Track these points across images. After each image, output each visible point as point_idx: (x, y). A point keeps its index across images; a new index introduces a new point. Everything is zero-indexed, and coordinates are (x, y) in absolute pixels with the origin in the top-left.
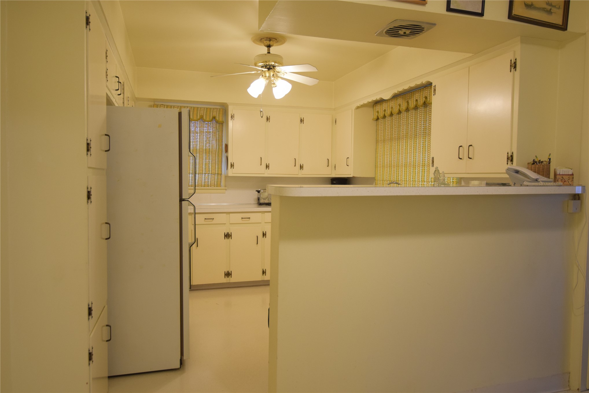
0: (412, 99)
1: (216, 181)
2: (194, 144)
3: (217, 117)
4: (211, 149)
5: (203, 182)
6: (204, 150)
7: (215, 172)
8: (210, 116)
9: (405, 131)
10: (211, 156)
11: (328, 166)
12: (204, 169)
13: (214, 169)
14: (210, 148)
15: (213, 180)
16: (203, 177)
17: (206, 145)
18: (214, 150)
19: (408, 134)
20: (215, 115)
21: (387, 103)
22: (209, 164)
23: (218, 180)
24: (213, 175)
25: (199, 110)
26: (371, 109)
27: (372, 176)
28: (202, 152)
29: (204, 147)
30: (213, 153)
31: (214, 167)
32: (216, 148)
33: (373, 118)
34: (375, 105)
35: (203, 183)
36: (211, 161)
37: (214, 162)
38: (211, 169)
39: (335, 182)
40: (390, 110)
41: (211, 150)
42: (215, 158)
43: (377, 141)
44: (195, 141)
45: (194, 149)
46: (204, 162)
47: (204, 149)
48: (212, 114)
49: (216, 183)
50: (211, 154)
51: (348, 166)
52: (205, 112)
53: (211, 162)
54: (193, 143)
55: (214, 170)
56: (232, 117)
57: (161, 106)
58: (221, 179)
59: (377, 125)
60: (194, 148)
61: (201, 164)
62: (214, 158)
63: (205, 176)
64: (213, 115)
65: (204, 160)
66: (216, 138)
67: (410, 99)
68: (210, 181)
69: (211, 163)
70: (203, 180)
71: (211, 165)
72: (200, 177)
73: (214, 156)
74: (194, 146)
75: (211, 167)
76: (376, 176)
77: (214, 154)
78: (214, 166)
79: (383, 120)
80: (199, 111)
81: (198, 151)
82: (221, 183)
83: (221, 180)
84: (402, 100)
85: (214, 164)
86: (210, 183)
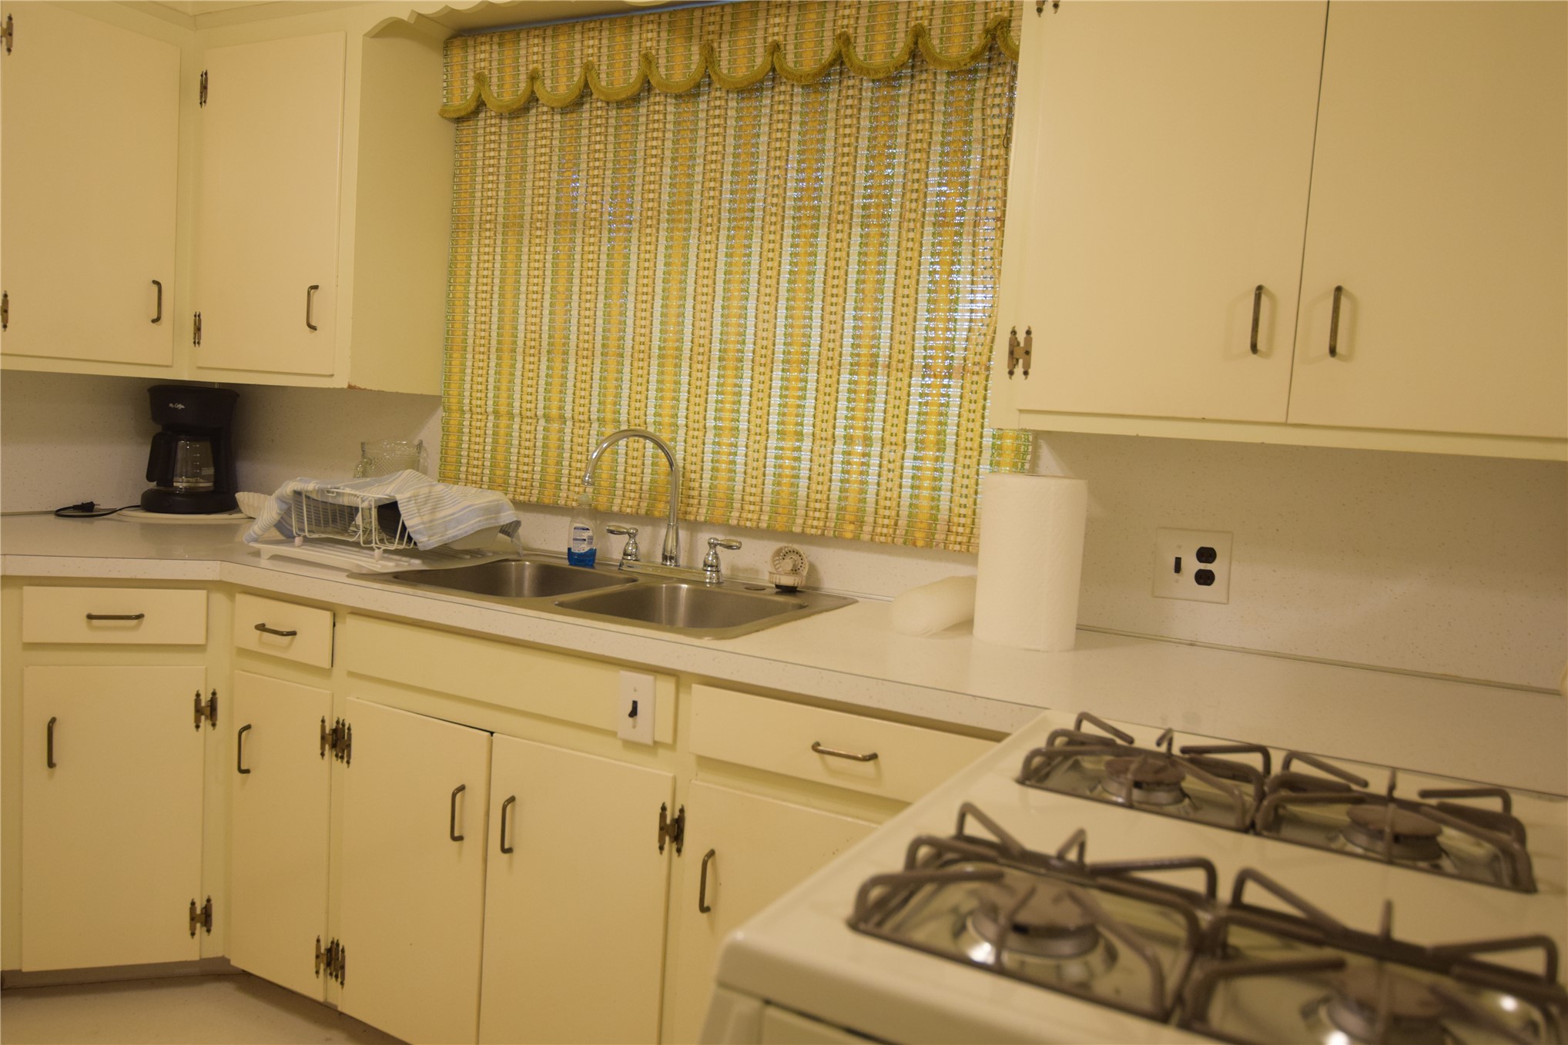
0: (743, 38)
9: (666, 189)
11: (154, 321)
19: (684, 207)
21: (549, 41)
26: (435, 59)
27: (424, 384)
33: (445, 105)
34: (457, 42)
39: (180, 406)
40: (570, 78)
43: (459, 225)
51: (314, 328)
59: (458, 144)
67: (726, 38)
76: (454, 392)
79: (505, 122)
84: (664, 35)
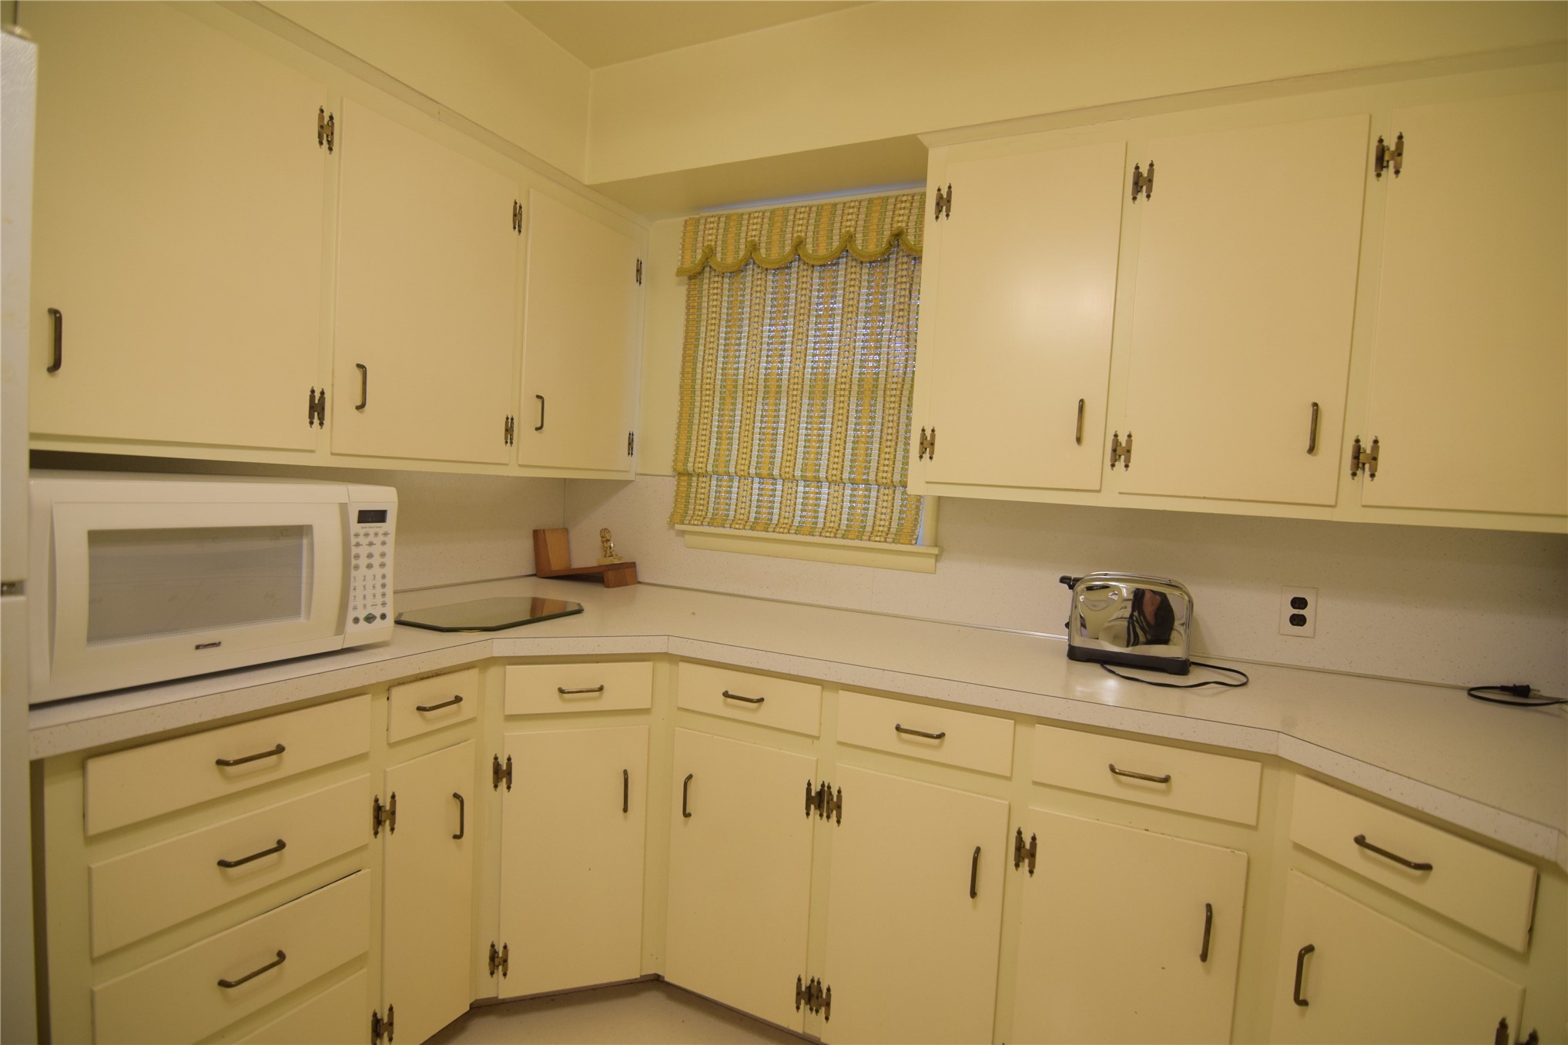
1: (896, 515)
2: (817, 358)
3: (911, 231)
4: (882, 376)
5: (845, 516)
6: (855, 381)
7: (889, 475)
8: (880, 232)
10: (879, 406)
12: (847, 463)
13: (887, 462)
14: (877, 374)
15: (884, 510)
16: (847, 498)
17: (865, 361)
18: (895, 380)
20: (904, 224)
22: (868, 443)
23: (904, 512)
24: (886, 491)
25: (841, 212)
28: (847, 393)
29: (857, 370)
30: (888, 393)
31: (887, 456)
32: (905, 373)
35: (844, 522)
36: (878, 427)
37: (890, 431)
38: (874, 465)
41: (882, 381)
42: (895, 418)
44: (823, 349)
45: (815, 380)
46: (851, 433)
47: (856, 376)
48: (888, 220)
49: (894, 525)
50: (880, 399)
52: (862, 216)
53: (877, 434)
54: (814, 355)
55: (886, 468)
56: (944, 203)
57: (709, 220)
58: (918, 508)
60: (815, 374)
61: (838, 442)
62: (891, 418)
63: (855, 493)
64: (895, 226)
65: (851, 426)
66: (908, 326)
68: (871, 513)
69: (876, 439)
70: (846, 511)
71: (876, 446)
72: (836, 494)
73: (892, 405)
74: (817, 368)
75: (875, 453)
77: (893, 399)
78: (888, 450)
80: (838, 219)
81: (831, 388)
82: (915, 526)
83: (917, 514)
85: (889, 443)
86: (870, 522)
